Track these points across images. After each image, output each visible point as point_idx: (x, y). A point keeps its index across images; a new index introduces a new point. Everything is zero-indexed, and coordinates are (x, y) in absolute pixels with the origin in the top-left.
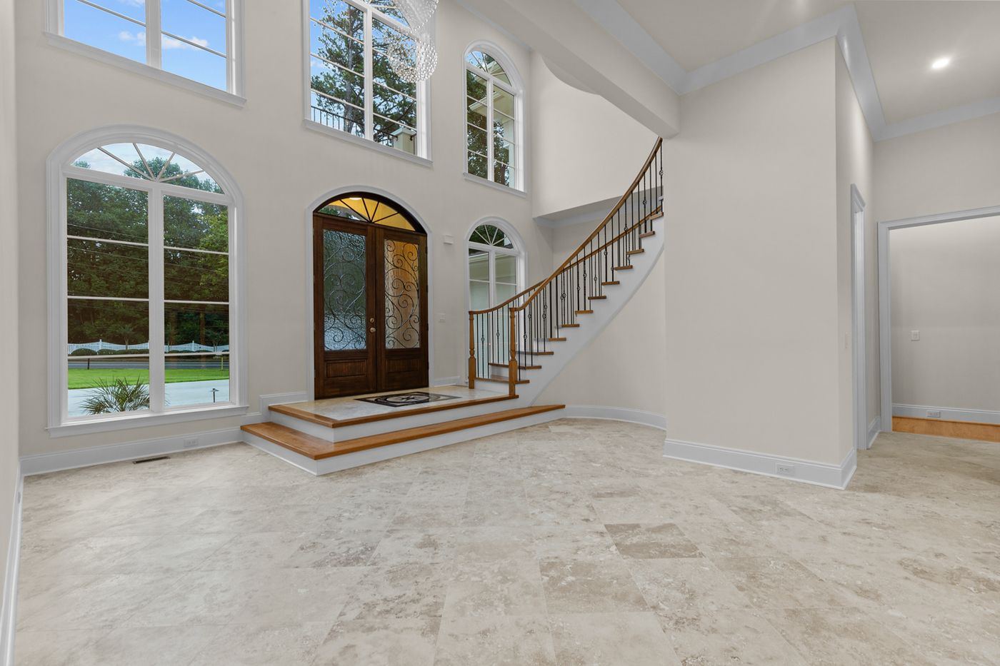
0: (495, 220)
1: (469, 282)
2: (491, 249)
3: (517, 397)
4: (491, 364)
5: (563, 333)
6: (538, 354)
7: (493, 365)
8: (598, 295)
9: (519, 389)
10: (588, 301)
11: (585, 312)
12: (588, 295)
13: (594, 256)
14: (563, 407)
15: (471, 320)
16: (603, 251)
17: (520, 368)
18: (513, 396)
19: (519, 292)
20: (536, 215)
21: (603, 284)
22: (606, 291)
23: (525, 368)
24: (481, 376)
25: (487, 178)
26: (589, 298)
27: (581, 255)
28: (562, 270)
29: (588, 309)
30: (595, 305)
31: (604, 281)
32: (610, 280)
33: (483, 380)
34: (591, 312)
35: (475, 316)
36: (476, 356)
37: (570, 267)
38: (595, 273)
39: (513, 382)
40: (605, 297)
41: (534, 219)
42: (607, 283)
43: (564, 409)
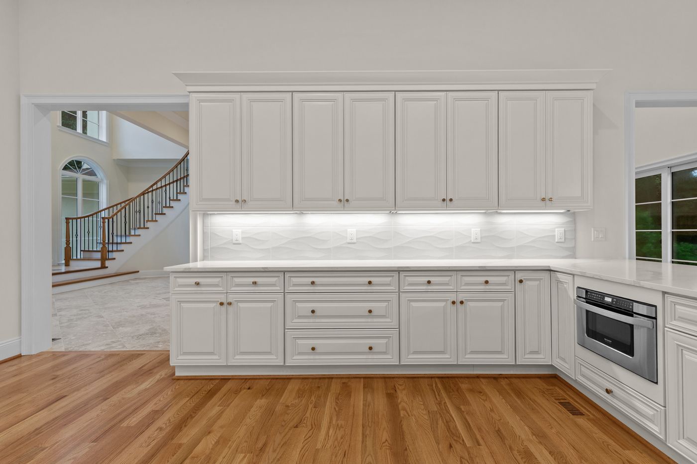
0: (83, 158)
1: (61, 197)
2: (80, 177)
3: (107, 267)
4: (82, 251)
5: (138, 232)
6: (121, 243)
7: (84, 251)
8: (160, 213)
9: (107, 263)
10: (154, 215)
11: (152, 221)
12: (154, 212)
13: (158, 190)
14: (138, 272)
15: (67, 223)
16: (164, 188)
17: (108, 251)
18: (103, 267)
19: (101, 209)
20: (116, 157)
21: (164, 207)
22: (165, 211)
23: (112, 251)
24: (75, 258)
25: (76, 130)
26: (155, 214)
27: (155, 187)
28: (143, 194)
29: (154, 219)
30: (158, 217)
31: (164, 205)
32: (168, 205)
33: (77, 259)
34: (156, 221)
35: (71, 221)
36: (71, 245)
37: (148, 192)
38: (159, 199)
39: (103, 260)
40: (165, 214)
41: (114, 160)
42: (166, 207)
43: (138, 273)
